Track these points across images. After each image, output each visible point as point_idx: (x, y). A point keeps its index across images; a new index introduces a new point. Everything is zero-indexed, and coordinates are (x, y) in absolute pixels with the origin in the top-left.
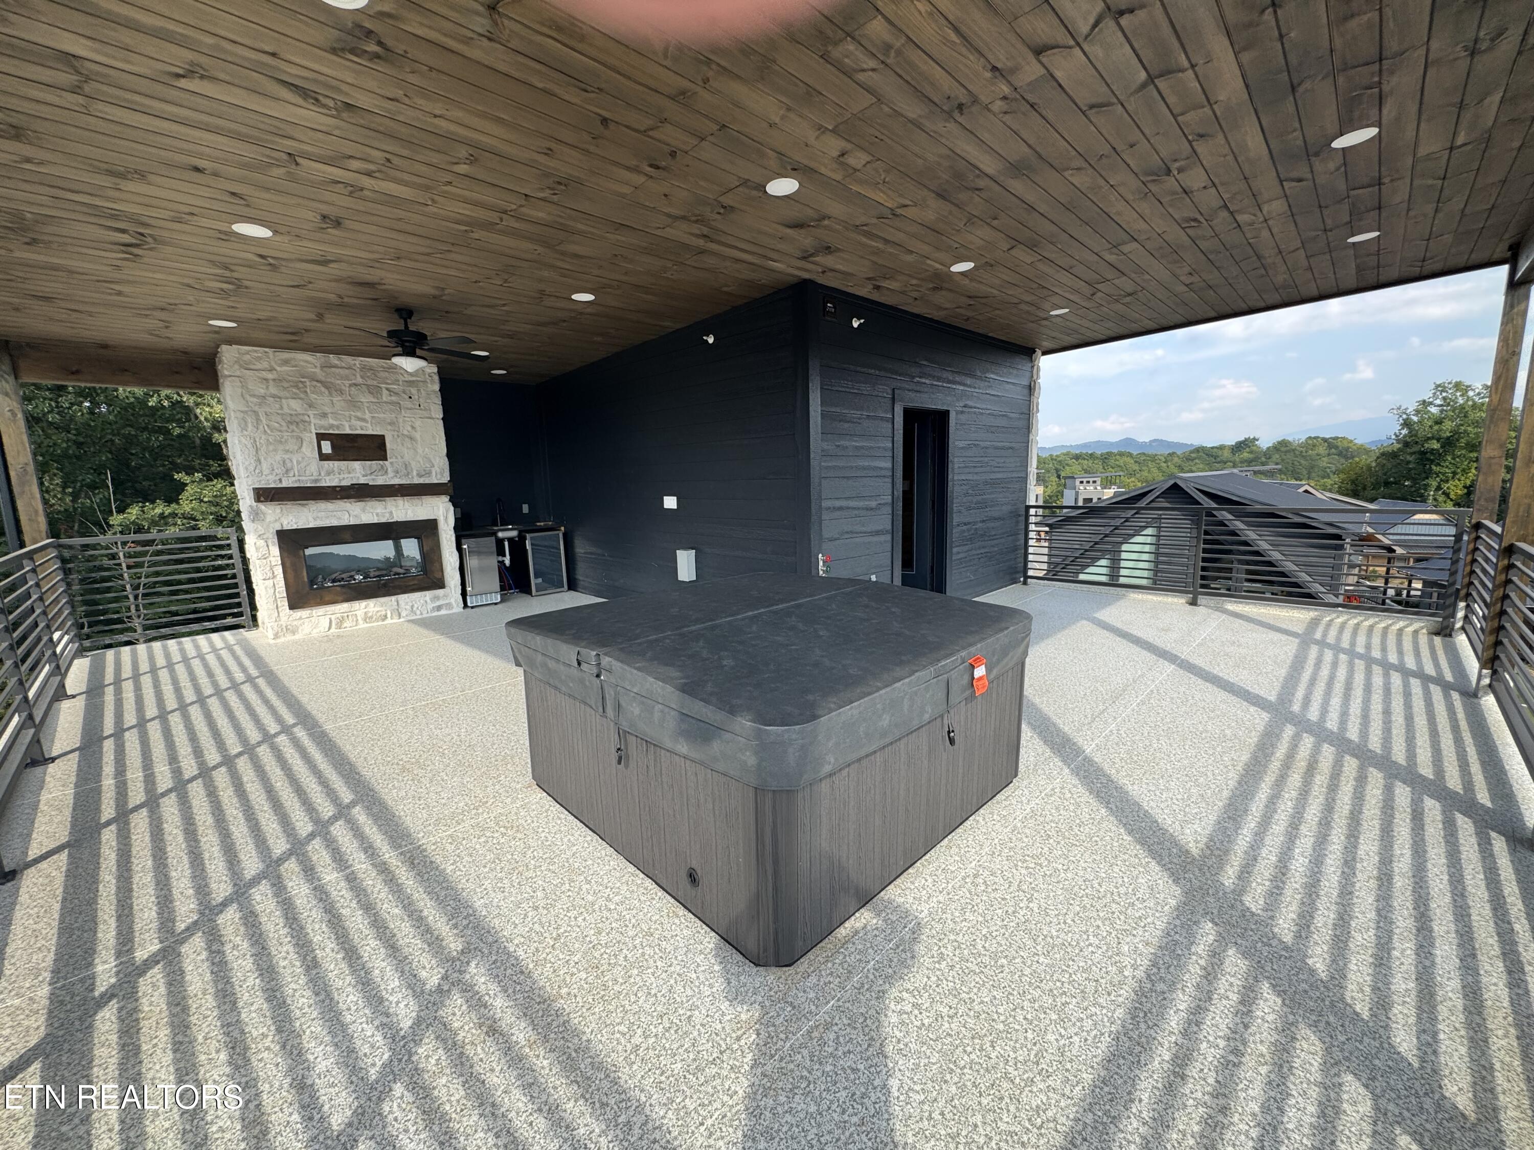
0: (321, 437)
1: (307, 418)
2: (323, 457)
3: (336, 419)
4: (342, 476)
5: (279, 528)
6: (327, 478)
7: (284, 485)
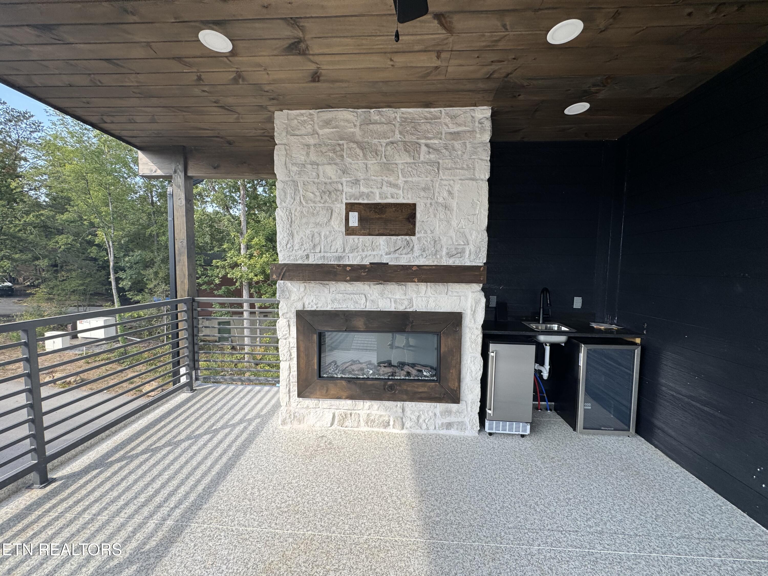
0: (350, 207)
1: (340, 186)
2: (350, 231)
3: (367, 186)
4: (364, 254)
5: (300, 308)
6: (351, 255)
7: (311, 261)
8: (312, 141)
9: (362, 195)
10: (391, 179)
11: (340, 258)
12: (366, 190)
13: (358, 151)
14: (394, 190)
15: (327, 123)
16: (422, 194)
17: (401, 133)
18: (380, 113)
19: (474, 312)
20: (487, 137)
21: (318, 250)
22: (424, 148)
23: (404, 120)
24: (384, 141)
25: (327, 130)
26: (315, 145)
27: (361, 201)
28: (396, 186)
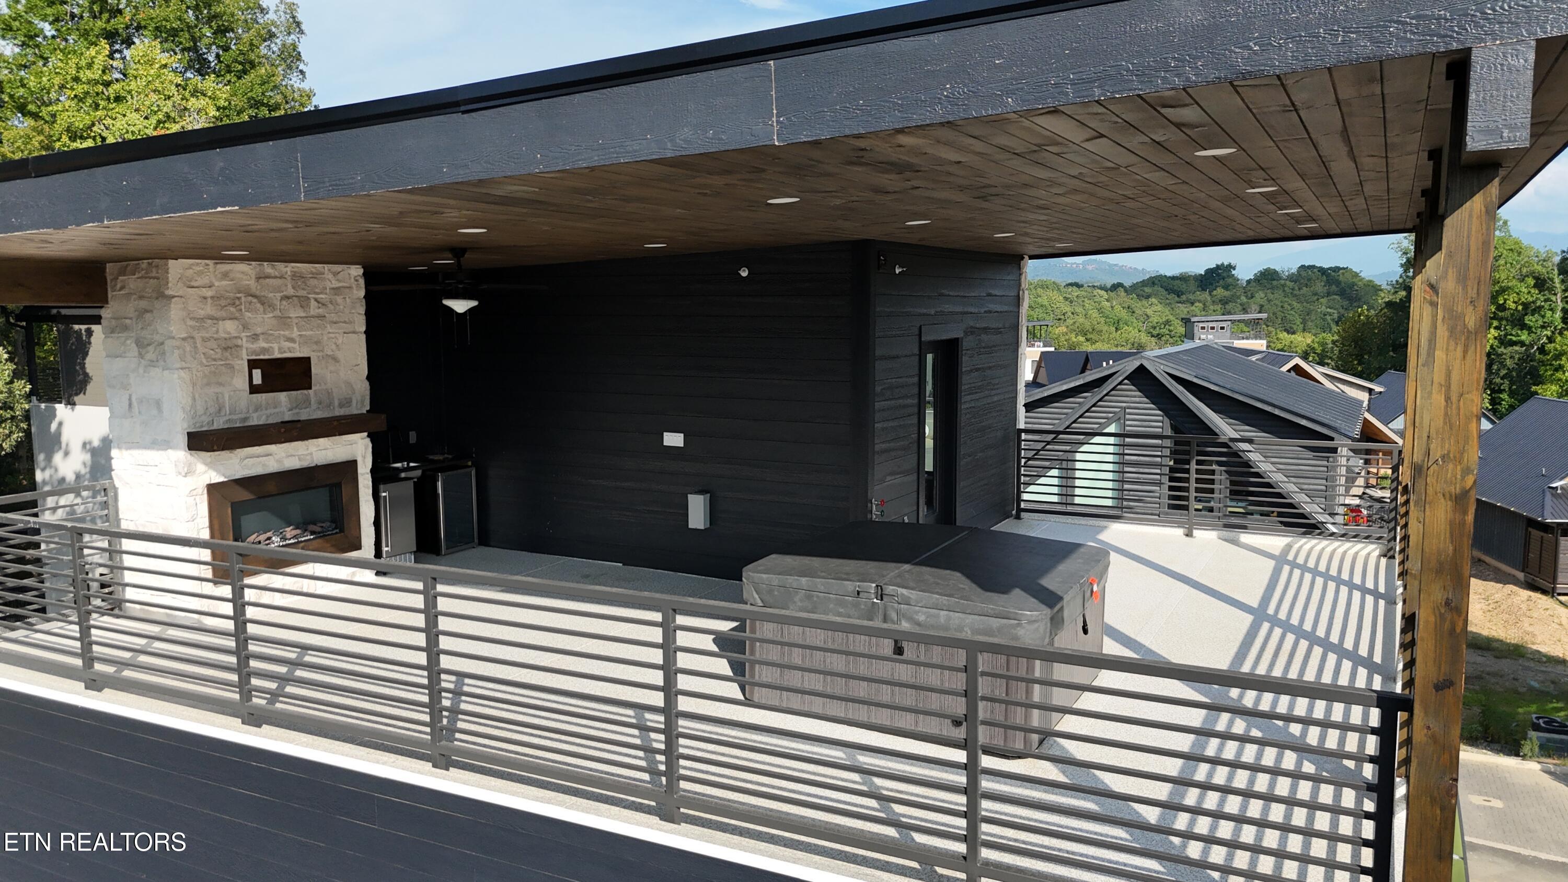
0: (253, 364)
1: (239, 342)
2: (254, 389)
3: (267, 341)
4: (269, 412)
5: (208, 482)
6: (255, 415)
7: (215, 427)
8: (209, 293)
9: (264, 350)
10: (287, 333)
11: (245, 419)
12: (265, 345)
13: (259, 305)
14: (291, 345)
15: (225, 275)
16: (315, 347)
17: (294, 288)
18: (273, 267)
19: (364, 457)
20: (362, 293)
21: (223, 414)
22: (313, 303)
23: (295, 276)
24: (279, 295)
25: (224, 283)
26: (212, 297)
27: (262, 357)
28: (292, 340)
